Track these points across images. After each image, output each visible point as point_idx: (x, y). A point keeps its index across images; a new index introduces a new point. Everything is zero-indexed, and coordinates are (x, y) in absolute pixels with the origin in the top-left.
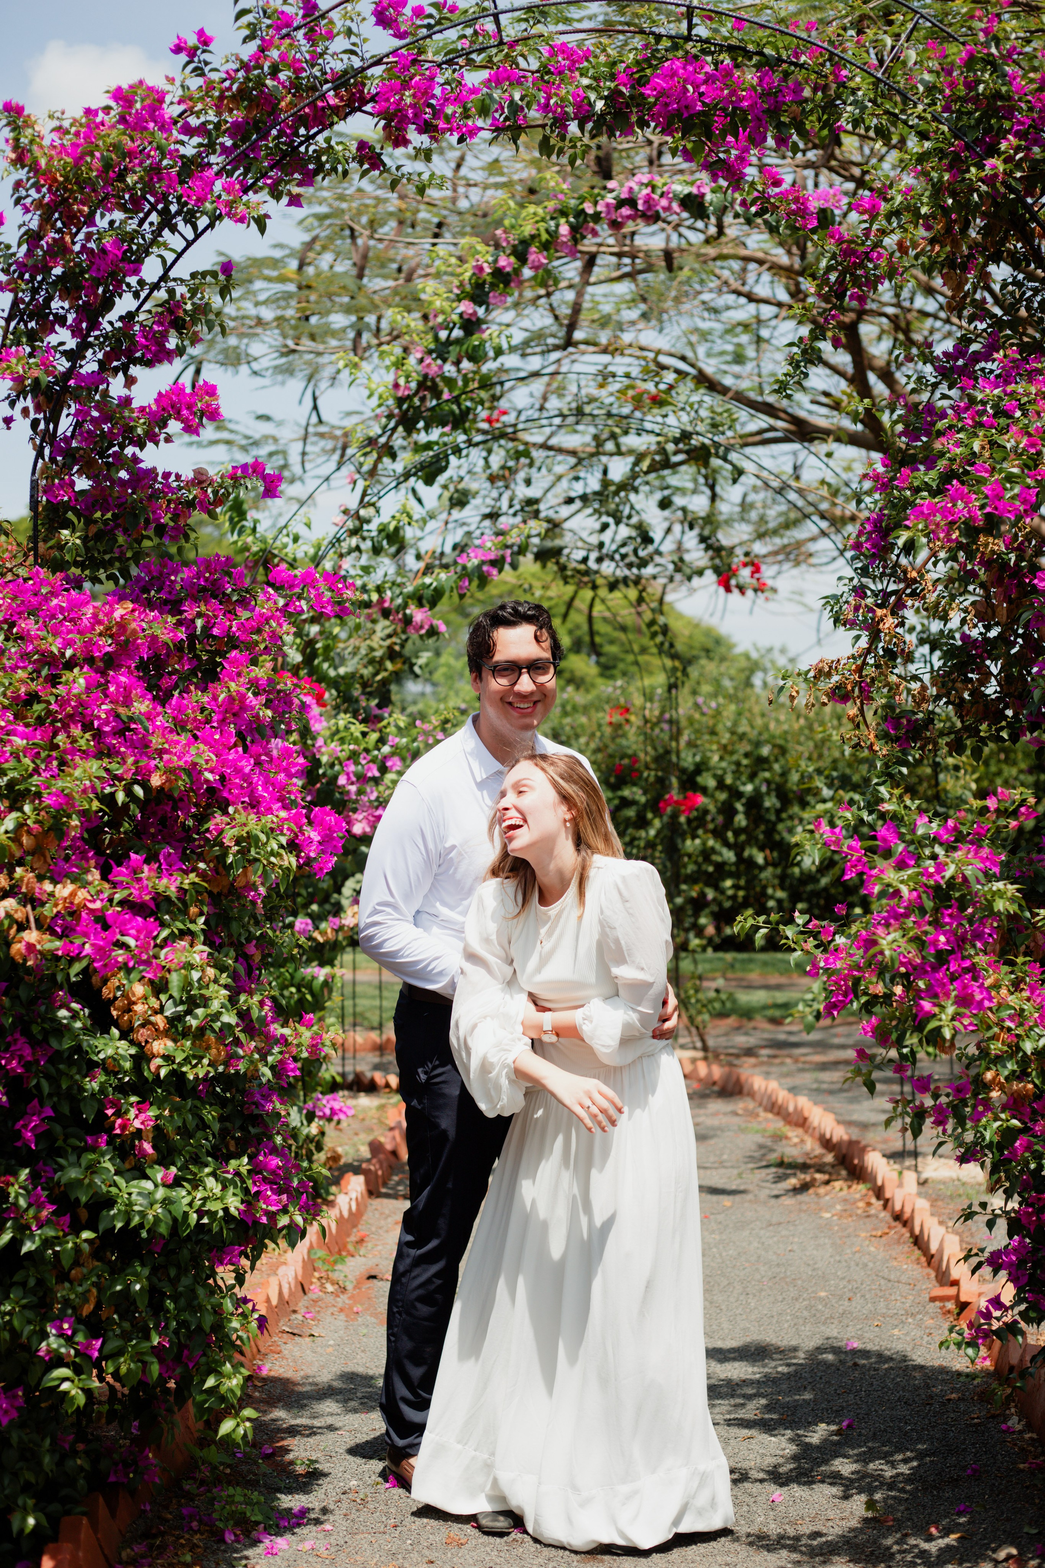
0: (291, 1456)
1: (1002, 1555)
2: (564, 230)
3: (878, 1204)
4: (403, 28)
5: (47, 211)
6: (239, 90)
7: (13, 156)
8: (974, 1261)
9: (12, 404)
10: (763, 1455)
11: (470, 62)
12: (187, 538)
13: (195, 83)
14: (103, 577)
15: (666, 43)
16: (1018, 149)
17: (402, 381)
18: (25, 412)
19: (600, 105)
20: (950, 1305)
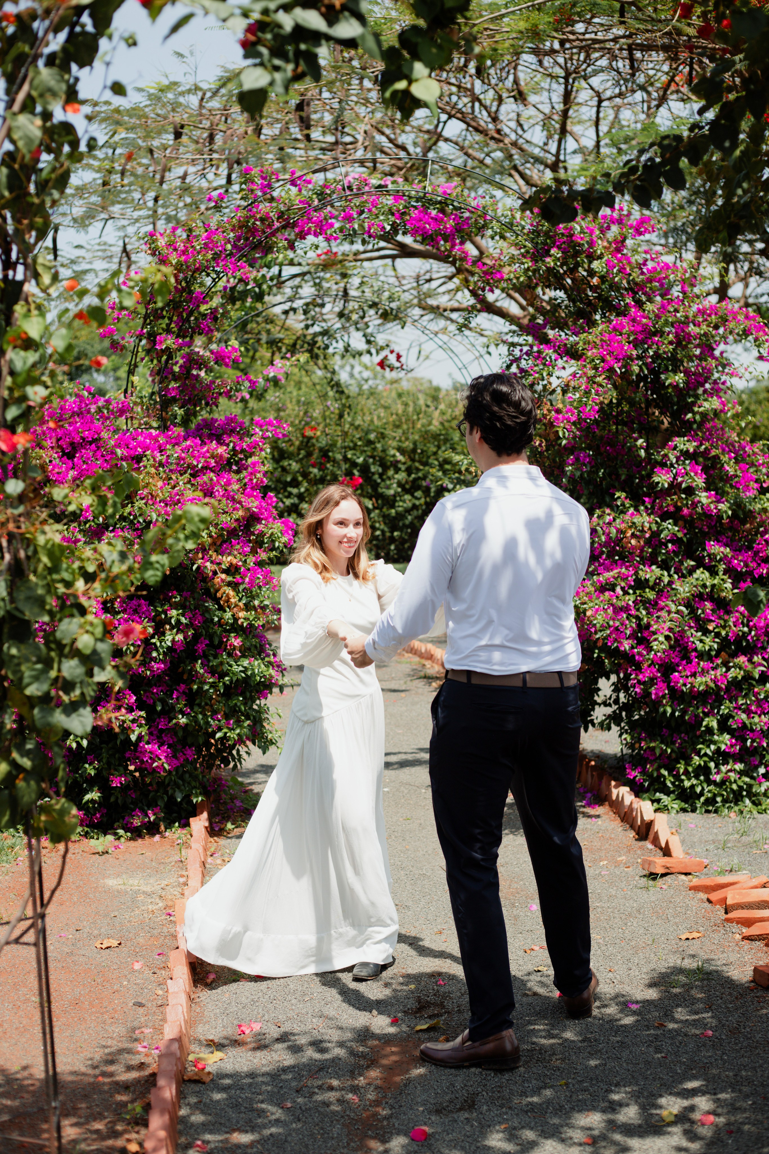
6: (243, 225)
12: (218, 407)
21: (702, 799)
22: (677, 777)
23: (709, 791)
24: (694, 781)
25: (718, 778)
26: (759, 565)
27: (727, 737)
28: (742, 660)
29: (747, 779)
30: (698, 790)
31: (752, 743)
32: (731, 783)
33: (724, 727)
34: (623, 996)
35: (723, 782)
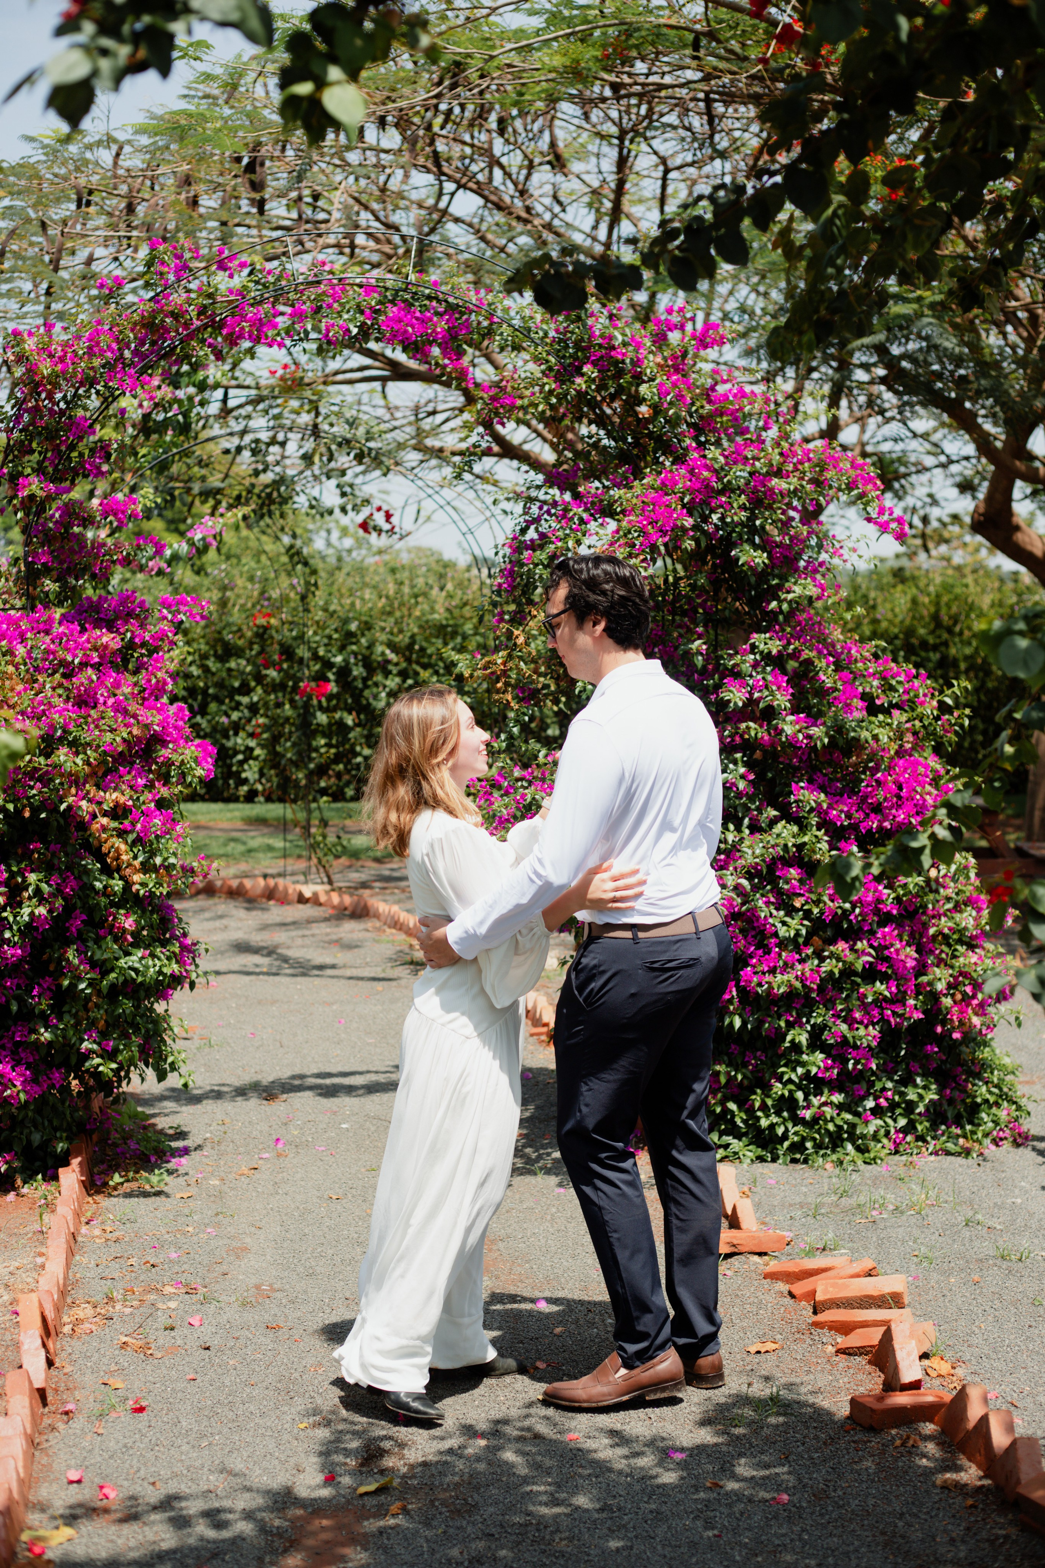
6: (148, 322)
20: (543, 1037)
21: (786, 1144)
22: (750, 1111)
23: (796, 1133)
24: (774, 1119)
25: (808, 1114)
26: (867, 815)
27: (819, 1056)
28: (841, 947)
29: (848, 1116)
30: (780, 1131)
31: (855, 1064)
32: (826, 1121)
33: (816, 1042)
34: (663, 1439)
35: (815, 1120)
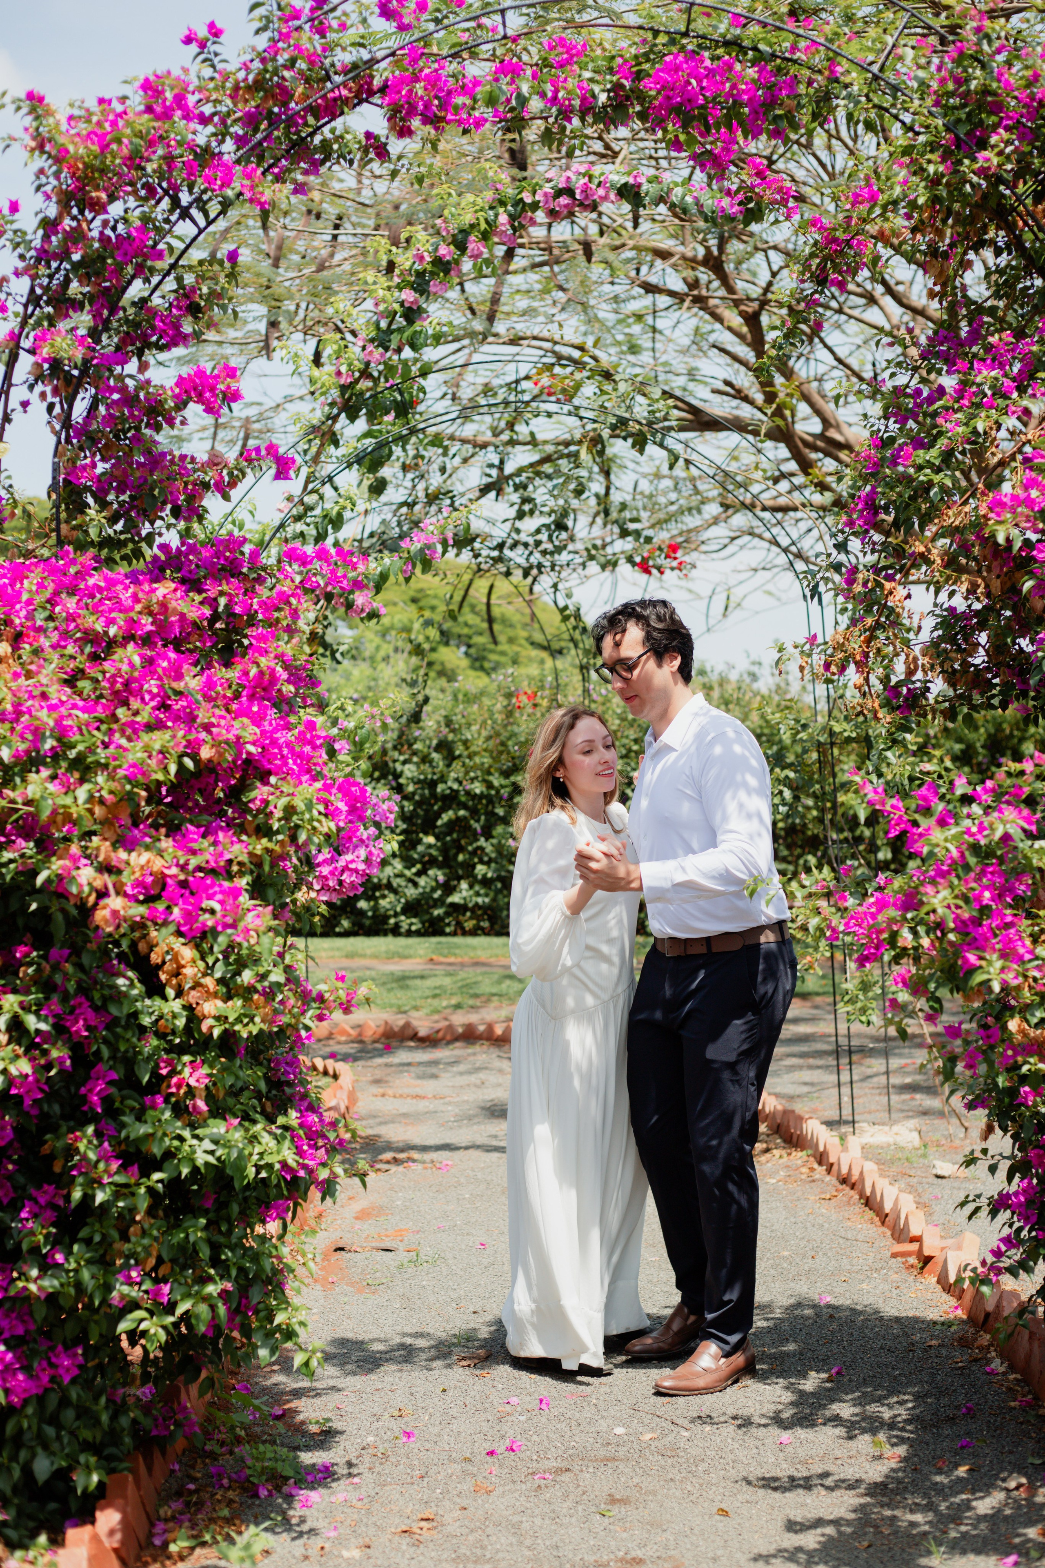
0: (301, 1417)
1: (1012, 1484)
2: (503, 219)
3: (821, 1170)
4: (406, 20)
5: (66, 199)
6: (256, 81)
7: (33, 144)
8: (971, 1207)
9: (31, 387)
10: (761, 1403)
11: (474, 55)
12: (201, 519)
13: (208, 72)
14: (117, 558)
15: (662, 39)
16: (1008, 143)
17: (344, 369)
18: (43, 395)
19: (603, 98)
20: (913, 1260)
